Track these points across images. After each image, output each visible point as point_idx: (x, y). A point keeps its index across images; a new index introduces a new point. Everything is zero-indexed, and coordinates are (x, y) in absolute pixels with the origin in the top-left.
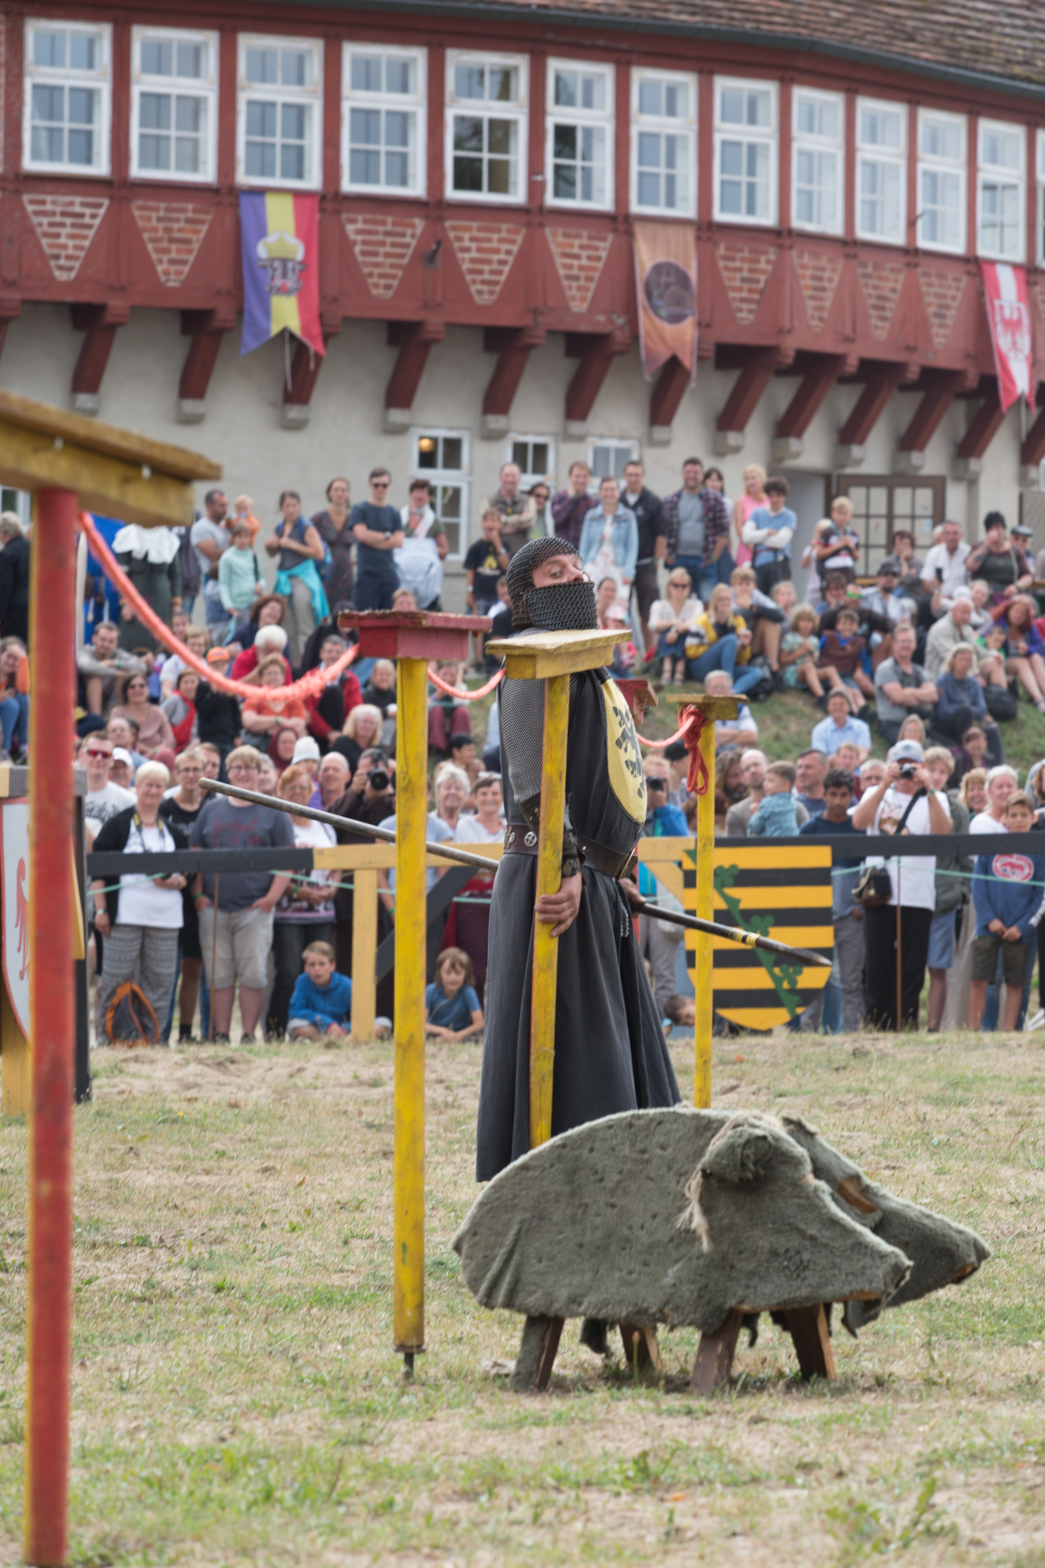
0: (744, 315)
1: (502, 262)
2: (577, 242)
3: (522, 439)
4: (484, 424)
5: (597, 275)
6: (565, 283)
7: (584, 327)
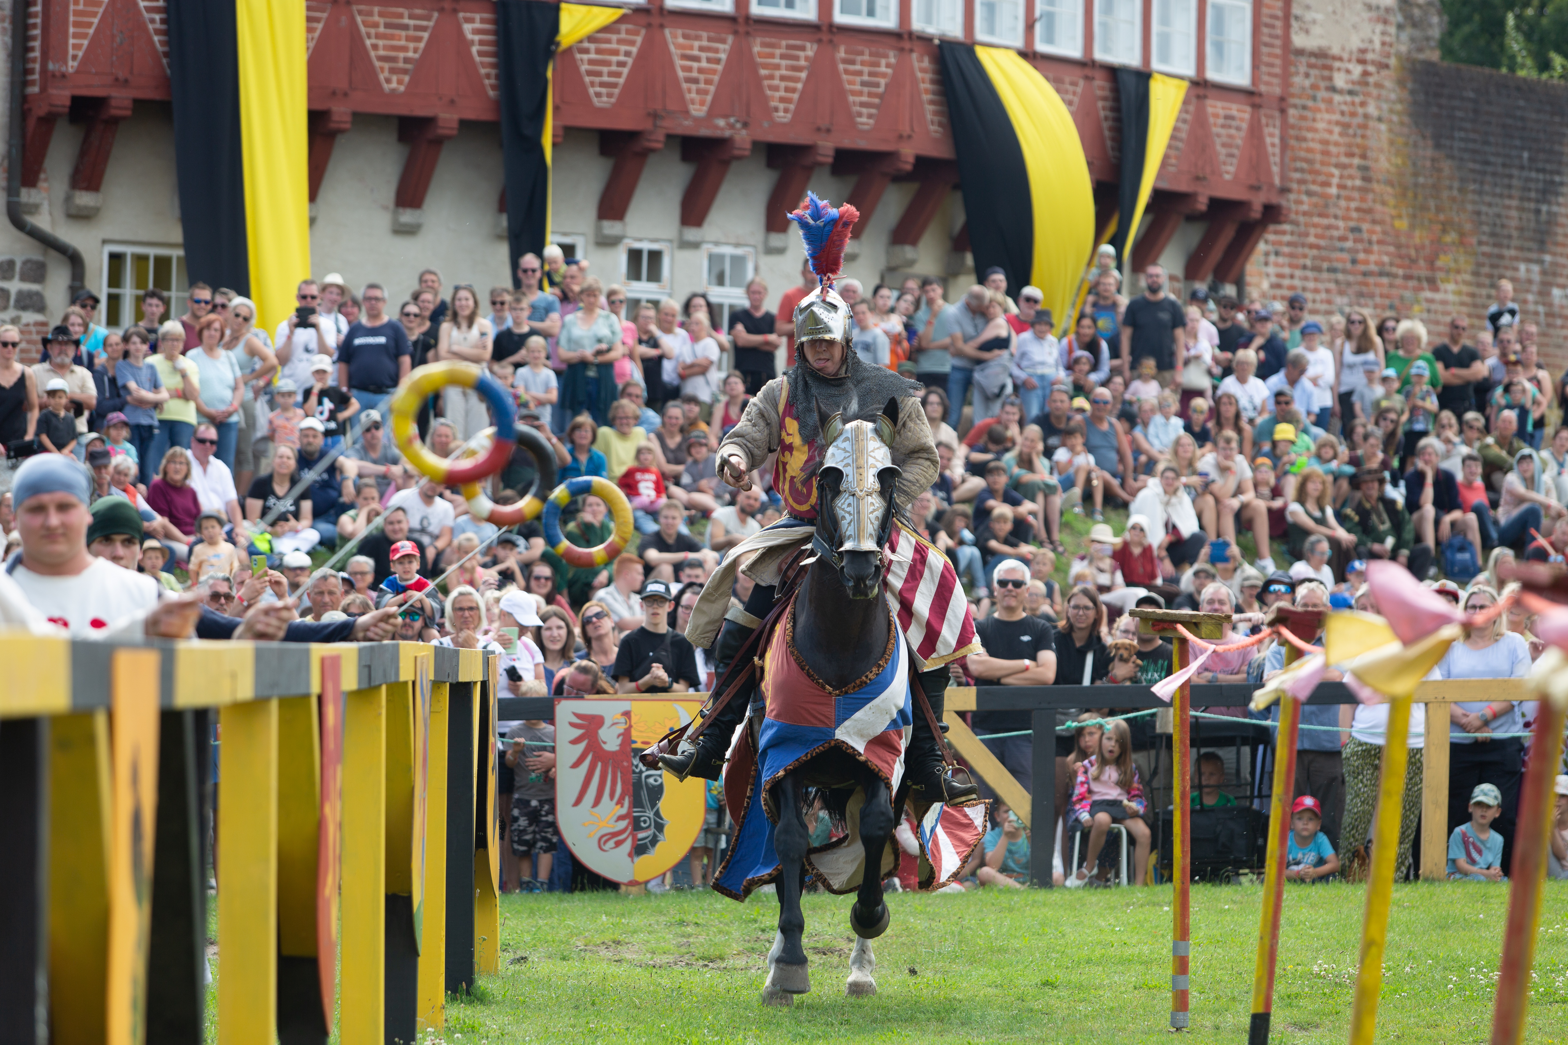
0: (864, 120)
1: (621, 64)
2: (696, 44)
3: (637, 245)
4: (598, 230)
5: (716, 78)
6: (685, 86)
7: (704, 132)
